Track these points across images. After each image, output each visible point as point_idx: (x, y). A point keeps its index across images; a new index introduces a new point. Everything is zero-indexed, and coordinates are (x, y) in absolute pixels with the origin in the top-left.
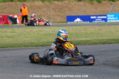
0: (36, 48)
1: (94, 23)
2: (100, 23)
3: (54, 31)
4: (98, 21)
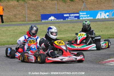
2: (73, 20)
4: (71, 18)
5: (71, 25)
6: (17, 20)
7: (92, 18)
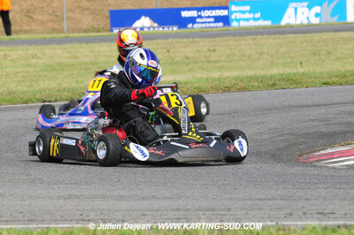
0: (24, 108)
1: (192, 30)
2: (209, 30)
3: (76, 57)
4: (202, 23)
5: (204, 45)
6: (34, 27)
7: (268, 23)
